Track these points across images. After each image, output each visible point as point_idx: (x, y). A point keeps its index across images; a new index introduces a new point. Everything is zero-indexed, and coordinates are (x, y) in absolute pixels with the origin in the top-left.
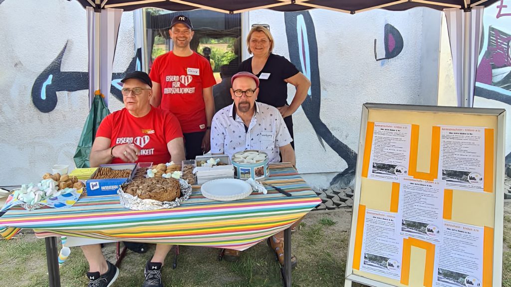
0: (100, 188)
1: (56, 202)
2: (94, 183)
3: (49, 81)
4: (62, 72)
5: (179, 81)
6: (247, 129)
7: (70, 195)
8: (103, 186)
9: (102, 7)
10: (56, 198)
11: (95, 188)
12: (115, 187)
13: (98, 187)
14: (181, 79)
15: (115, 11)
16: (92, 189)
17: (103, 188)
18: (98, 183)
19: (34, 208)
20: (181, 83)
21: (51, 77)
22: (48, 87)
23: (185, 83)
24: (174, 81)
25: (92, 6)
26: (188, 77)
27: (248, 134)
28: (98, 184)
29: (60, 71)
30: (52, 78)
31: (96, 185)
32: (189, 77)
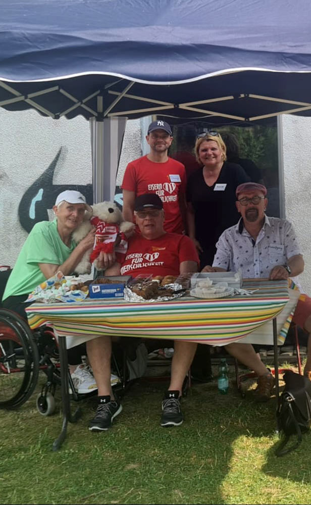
0: (101, 291)
1: (68, 299)
2: (96, 287)
3: (39, 197)
4: (54, 186)
5: (163, 189)
6: (254, 243)
7: (78, 295)
8: (104, 289)
9: (105, 115)
10: (68, 296)
11: (97, 291)
12: (114, 291)
13: (99, 290)
14: (165, 187)
15: (119, 119)
16: (94, 292)
17: (103, 291)
18: (99, 286)
19: (51, 302)
20: (165, 191)
21: (41, 191)
22: (37, 203)
23: (169, 191)
24: (158, 190)
25: (94, 116)
26: (171, 185)
27: (256, 249)
28: (99, 288)
29: (52, 184)
30: (42, 193)
31: (97, 288)
32: (173, 184)
